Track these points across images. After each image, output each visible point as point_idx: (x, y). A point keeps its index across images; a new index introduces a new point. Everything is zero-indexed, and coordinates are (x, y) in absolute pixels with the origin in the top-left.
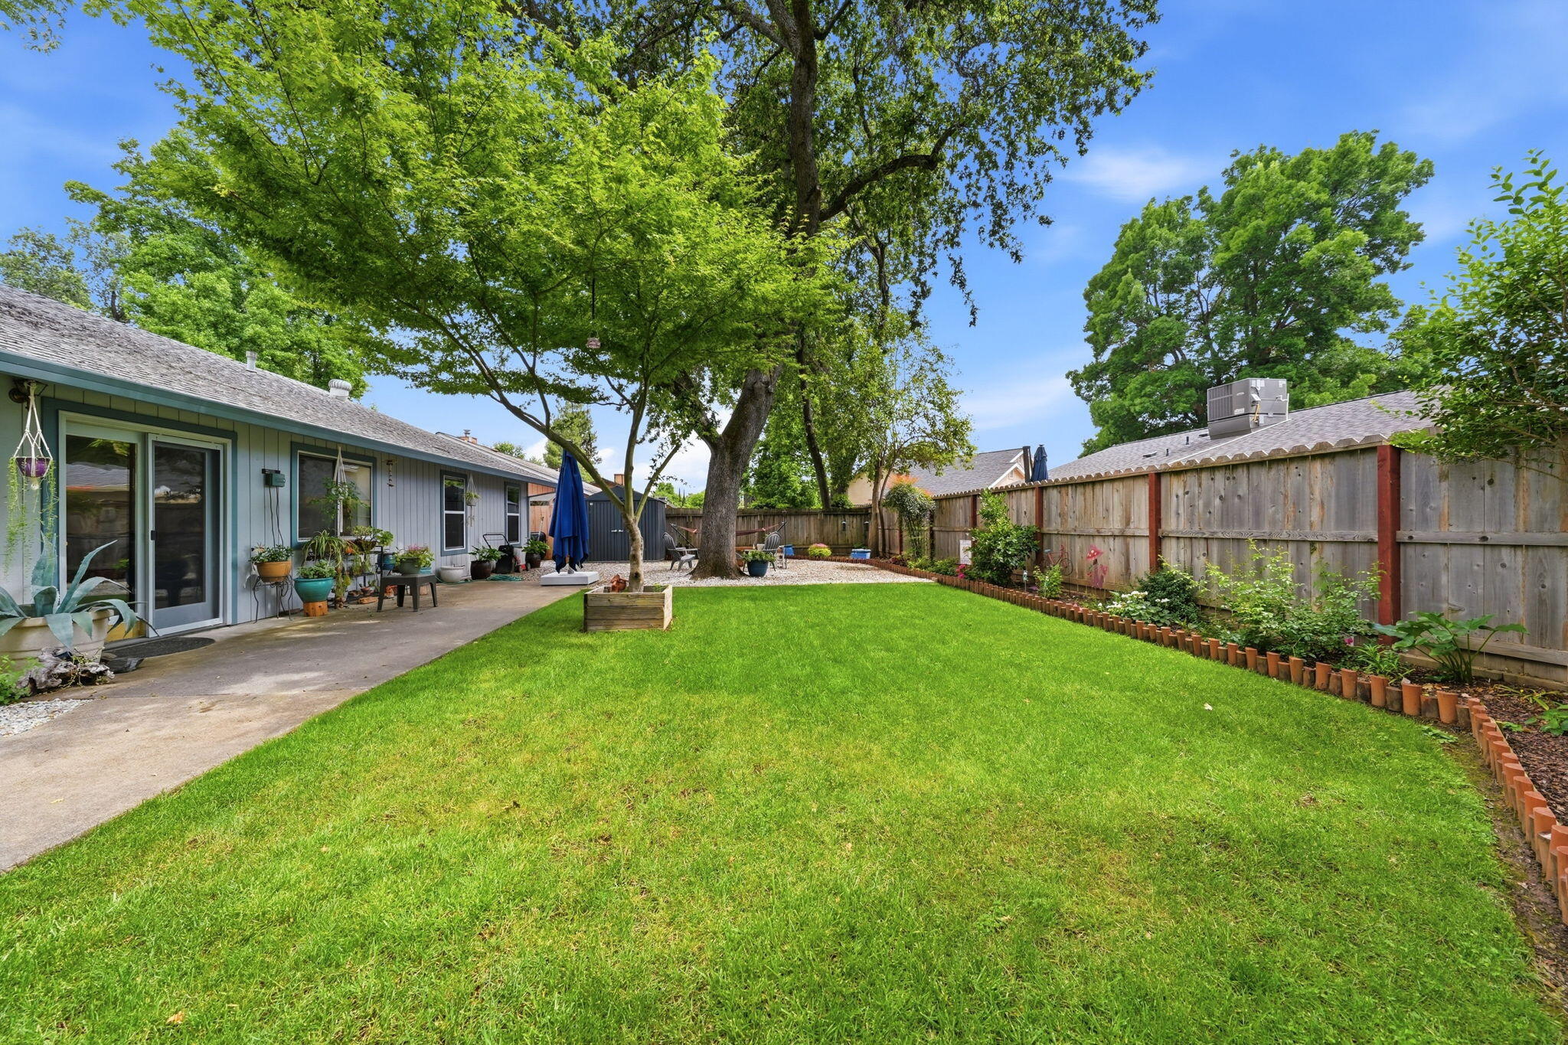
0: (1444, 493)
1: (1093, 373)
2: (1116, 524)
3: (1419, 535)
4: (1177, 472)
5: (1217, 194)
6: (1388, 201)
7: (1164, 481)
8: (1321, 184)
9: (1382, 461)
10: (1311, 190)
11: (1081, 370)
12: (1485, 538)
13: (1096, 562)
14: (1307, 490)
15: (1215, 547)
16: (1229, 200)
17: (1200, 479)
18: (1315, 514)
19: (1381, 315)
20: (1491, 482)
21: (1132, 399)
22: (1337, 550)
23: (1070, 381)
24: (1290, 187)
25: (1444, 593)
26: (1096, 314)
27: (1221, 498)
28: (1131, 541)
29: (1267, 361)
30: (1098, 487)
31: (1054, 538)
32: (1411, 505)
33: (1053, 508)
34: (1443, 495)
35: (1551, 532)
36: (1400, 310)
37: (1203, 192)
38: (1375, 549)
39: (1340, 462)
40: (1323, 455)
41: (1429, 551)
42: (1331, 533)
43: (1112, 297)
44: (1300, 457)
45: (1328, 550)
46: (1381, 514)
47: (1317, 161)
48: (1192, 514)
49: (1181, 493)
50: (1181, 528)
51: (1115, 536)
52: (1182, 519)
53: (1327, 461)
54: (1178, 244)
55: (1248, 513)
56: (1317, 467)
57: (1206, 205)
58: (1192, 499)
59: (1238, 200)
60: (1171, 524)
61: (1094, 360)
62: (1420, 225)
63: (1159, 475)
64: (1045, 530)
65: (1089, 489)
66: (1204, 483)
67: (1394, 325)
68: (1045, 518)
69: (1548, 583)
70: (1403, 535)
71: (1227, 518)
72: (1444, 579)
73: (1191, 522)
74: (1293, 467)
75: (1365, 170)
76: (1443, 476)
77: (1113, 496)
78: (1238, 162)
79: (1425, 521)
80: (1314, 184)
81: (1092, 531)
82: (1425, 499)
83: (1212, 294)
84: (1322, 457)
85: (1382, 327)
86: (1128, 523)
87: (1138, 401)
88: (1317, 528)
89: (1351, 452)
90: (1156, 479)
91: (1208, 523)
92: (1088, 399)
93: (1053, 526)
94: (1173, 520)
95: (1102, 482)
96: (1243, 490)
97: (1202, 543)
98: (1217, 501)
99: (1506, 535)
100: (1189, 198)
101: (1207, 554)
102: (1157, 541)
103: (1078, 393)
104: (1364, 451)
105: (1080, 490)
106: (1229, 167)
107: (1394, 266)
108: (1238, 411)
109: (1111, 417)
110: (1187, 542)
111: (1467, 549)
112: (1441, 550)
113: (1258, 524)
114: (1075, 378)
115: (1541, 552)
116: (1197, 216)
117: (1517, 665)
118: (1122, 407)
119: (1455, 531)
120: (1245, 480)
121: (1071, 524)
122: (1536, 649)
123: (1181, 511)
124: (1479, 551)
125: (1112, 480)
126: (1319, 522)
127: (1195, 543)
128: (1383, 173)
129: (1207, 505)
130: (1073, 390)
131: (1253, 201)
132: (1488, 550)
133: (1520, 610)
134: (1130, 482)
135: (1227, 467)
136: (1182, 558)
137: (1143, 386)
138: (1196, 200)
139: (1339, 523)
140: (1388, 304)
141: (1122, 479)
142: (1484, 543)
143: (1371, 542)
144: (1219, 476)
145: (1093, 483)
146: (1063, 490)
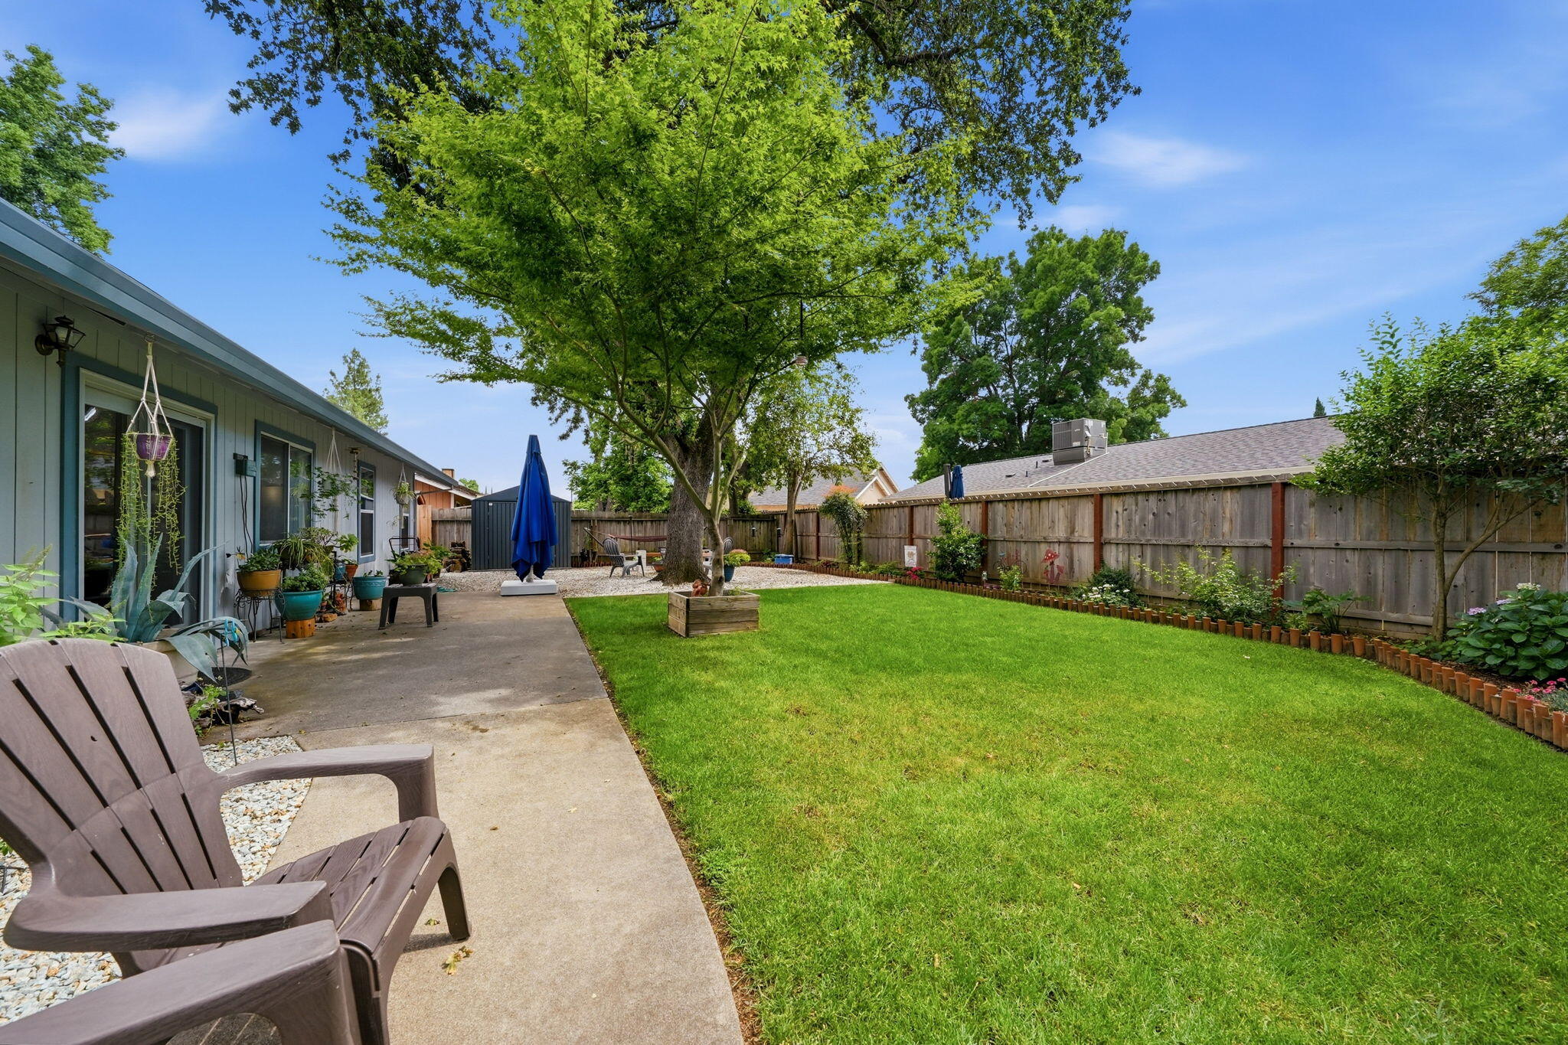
0: (1312, 515)
1: (928, 398)
2: (1061, 533)
3: (1297, 542)
4: (1117, 494)
5: (1023, 258)
6: (1132, 288)
7: (1105, 500)
8: (1095, 266)
9: (1275, 493)
10: (1087, 268)
11: (917, 395)
12: (1337, 544)
13: (1052, 563)
14: (1221, 511)
15: (1148, 551)
16: (1032, 266)
17: (1136, 500)
18: (1226, 528)
19: (1126, 373)
20: (1340, 509)
21: (959, 425)
22: (1242, 552)
23: (907, 404)
24: (1075, 264)
25: (1312, 579)
26: (933, 347)
27: (1154, 514)
28: (1075, 547)
29: (1055, 402)
30: (1044, 504)
31: (999, 546)
32: (1292, 523)
33: (999, 519)
34: (1311, 516)
35: (1374, 539)
36: (1137, 371)
37: (1012, 255)
38: (1269, 552)
39: (1246, 492)
40: (1231, 486)
41: (1303, 553)
42: (1237, 541)
43: (947, 333)
44: (1215, 488)
45: (1236, 552)
46: (1274, 528)
47: (1091, 248)
48: (1130, 525)
49: (1120, 510)
50: (1120, 536)
51: (1060, 542)
52: (1121, 529)
53: (1235, 491)
54: (995, 296)
55: (1175, 526)
56: (1228, 494)
57: (1014, 266)
58: (1130, 515)
59: (1039, 266)
60: (1111, 533)
61: (928, 387)
62: (1151, 309)
63: (1102, 495)
64: (991, 537)
65: (1035, 505)
66: (1140, 503)
67: (1134, 382)
68: (990, 527)
69: (1372, 571)
70: (1287, 542)
71: (1158, 529)
72: (1312, 570)
73: (1129, 532)
74: (1210, 494)
75: (1120, 261)
76: (1312, 504)
77: (1059, 512)
78: (1038, 236)
79: (1300, 533)
80: (1091, 265)
81: (1038, 539)
82: (1301, 518)
83: (1013, 340)
84: (1231, 488)
85: (1125, 382)
86: (1073, 532)
87: (965, 426)
88: (1227, 537)
89: (1252, 485)
90: (1099, 499)
91: (1143, 533)
92: (921, 421)
93: (1000, 533)
94: (1113, 530)
95: (1048, 499)
96: (1172, 509)
97: (1138, 547)
98: (1151, 516)
99: (1349, 543)
100: (1002, 258)
101: (1142, 556)
102: (1100, 545)
103: (914, 416)
104: (1261, 486)
105: (1027, 504)
106: (1031, 238)
107: (1135, 338)
108: (1076, 444)
109: (943, 438)
110: (1126, 547)
111: (1326, 551)
112: (1310, 552)
113: (1183, 535)
114: (911, 401)
115: (1368, 552)
116: (1006, 274)
117: (1355, 622)
118: (951, 430)
119: (1318, 540)
120: (1174, 502)
121: (1017, 532)
122: (1366, 612)
123: (1120, 523)
124: (1333, 552)
125: (1058, 498)
126: (1228, 532)
127: (1132, 548)
128: (1132, 264)
129: (1143, 519)
130: (909, 412)
131: (1050, 270)
132: (1339, 552)
133: (1357, 588)
134: (1076, 500)
135: (1159, 492)
136: (1120, 559)
137: (969, 414)
138: (1007, 262)
139: (1242, 536)
140: (1132, 365)
141: (1067, 497)
142: (1337, 548)
143: (1265, 547)
144: (1153, 499)
145: (1040, 500)
146: (1010, 505)
